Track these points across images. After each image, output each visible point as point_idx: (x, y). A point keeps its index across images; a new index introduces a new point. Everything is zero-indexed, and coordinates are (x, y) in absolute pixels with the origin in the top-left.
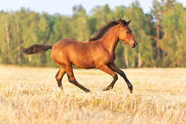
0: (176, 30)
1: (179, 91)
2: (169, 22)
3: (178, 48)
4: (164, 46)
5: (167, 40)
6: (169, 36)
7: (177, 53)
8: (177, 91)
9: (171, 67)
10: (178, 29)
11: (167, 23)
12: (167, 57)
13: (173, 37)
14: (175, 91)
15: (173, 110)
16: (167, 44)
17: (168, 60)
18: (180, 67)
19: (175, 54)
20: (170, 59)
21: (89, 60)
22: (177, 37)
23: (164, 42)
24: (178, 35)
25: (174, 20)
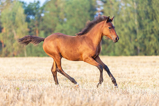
0: (14, 25)
1: (14, 77)
2: (7, 18)
3: (15, 41)
4: (3, 38)
5: (6, 33)
6: (8, 30)
7: (14, 45)
8: (13, 77)
9: (9, 57)
10: (15, 24)
11: (5, 19)
12: (6, 48)
13: (11, 31)
14: (11, 77)
15: (8, 93)
16: (5, 37)
17: (7, 51)
18: (17, 56)
19: (12, 45)
20: (8, 50)
21: (76, 52)
22: (14, 31)
23: (3, 35)
24: (16, 30)
25: (11, 17)
